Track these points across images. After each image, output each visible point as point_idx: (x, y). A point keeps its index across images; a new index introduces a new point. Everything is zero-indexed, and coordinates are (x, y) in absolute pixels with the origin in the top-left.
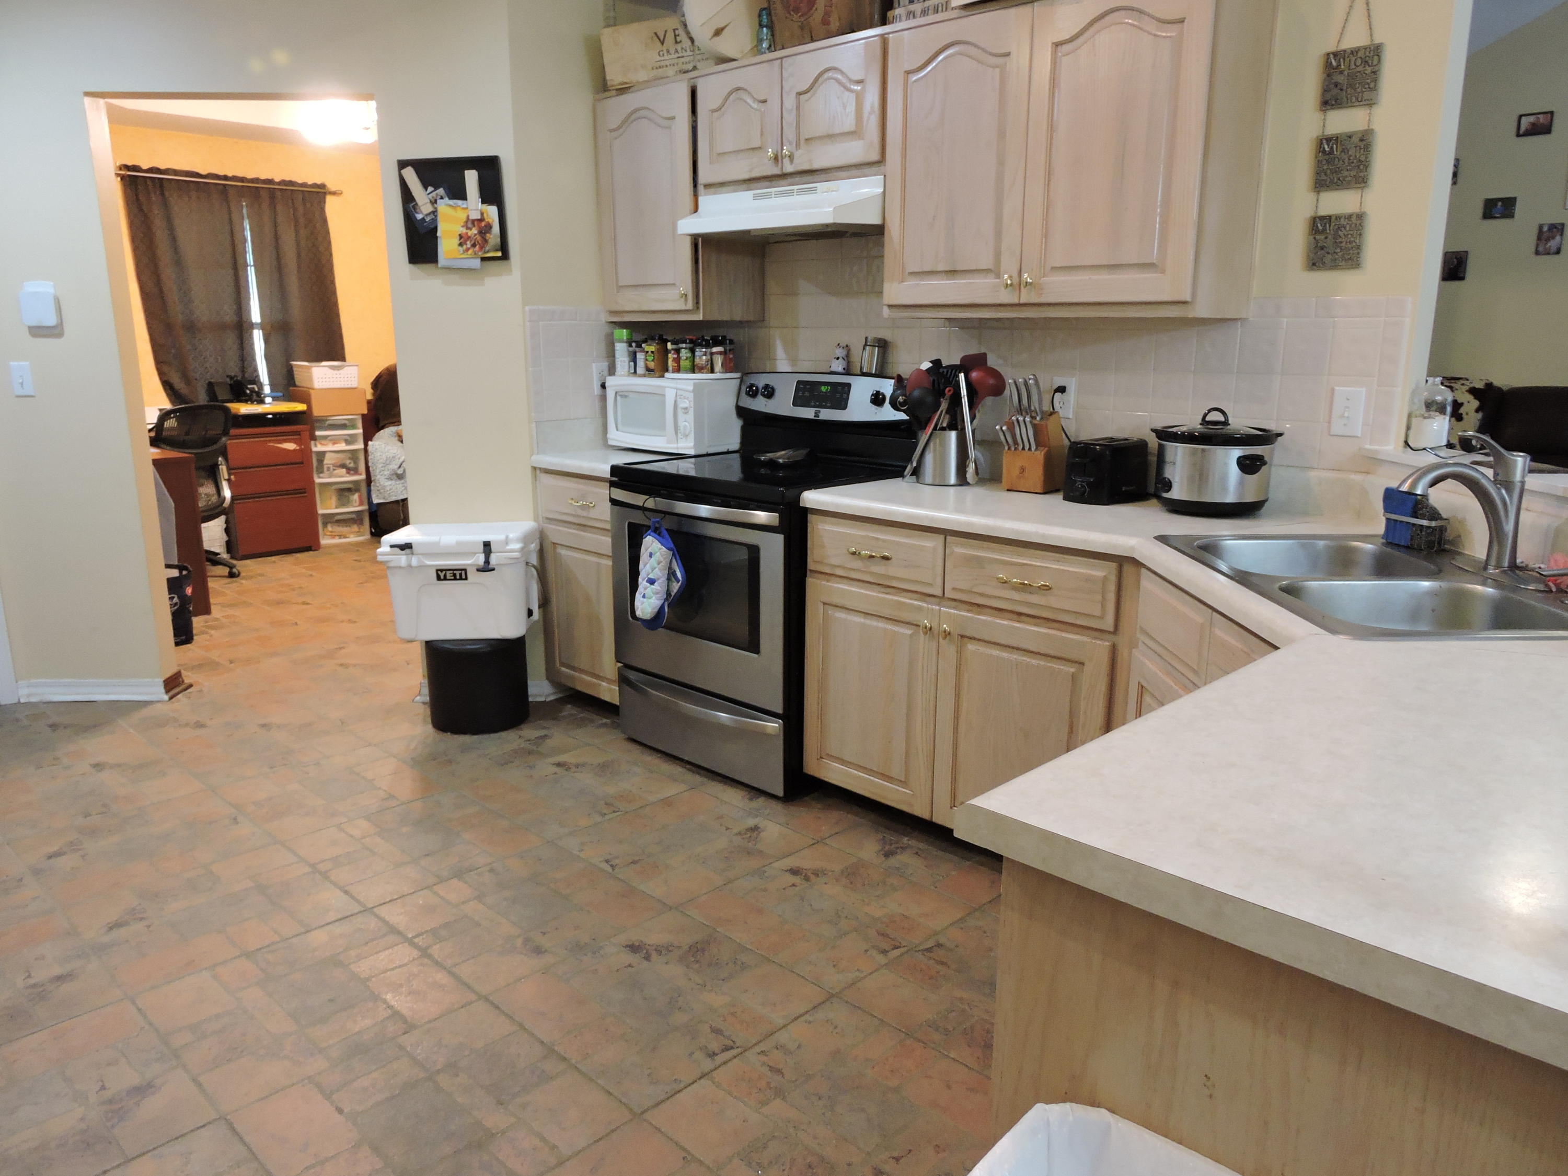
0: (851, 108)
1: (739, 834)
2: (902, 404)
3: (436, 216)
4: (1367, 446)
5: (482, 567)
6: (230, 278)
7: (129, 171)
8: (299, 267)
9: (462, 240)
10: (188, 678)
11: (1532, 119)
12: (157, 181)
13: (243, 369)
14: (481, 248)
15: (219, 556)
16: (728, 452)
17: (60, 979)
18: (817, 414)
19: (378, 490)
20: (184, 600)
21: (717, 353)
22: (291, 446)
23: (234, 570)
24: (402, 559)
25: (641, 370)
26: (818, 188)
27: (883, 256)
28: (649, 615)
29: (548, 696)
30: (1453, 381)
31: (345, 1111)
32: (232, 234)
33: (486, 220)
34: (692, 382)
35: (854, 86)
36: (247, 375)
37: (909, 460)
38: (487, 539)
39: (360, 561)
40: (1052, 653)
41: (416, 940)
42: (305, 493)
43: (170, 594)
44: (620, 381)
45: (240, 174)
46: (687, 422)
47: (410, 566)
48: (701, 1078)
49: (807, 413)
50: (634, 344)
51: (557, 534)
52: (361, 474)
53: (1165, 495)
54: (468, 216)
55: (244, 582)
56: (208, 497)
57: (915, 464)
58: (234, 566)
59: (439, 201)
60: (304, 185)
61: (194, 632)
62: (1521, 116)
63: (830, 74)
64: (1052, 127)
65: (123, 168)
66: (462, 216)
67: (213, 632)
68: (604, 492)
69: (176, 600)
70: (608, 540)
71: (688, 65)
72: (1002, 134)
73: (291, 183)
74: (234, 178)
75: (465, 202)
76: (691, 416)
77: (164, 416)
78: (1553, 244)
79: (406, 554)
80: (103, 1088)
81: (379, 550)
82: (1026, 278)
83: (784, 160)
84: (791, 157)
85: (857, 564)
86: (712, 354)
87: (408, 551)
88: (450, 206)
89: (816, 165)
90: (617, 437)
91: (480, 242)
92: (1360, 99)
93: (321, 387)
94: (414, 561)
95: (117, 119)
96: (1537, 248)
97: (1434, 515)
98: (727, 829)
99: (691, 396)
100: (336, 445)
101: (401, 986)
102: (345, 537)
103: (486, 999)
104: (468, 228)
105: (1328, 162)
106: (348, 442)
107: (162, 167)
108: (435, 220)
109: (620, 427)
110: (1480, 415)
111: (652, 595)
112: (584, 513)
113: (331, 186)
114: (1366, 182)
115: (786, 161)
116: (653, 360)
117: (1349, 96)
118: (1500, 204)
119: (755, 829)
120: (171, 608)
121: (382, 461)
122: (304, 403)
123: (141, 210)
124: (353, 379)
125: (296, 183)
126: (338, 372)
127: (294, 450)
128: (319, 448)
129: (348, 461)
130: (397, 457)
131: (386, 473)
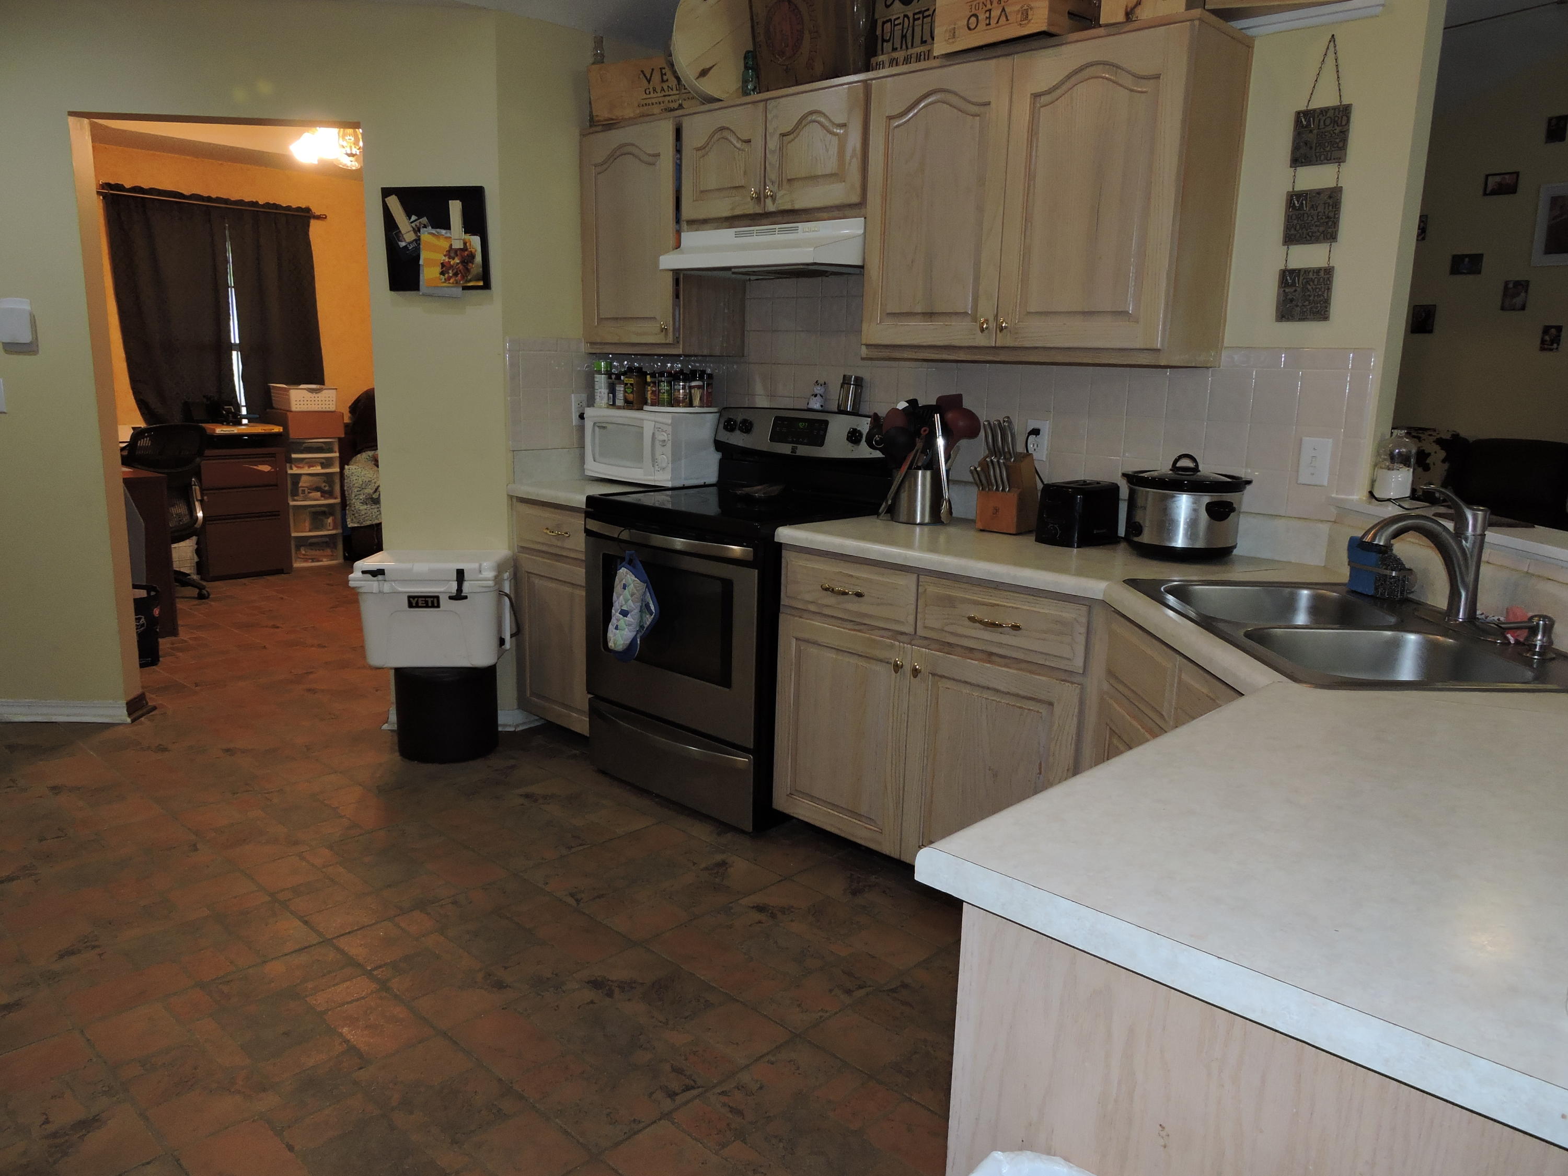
0: (834, 151)
1: (706, 869)
2: (878, 443)
3: (419, 245)
4: (1335, 495)
5: (454, 594)
6: (209, 299)
7: (111, 189)
8: (280, 289)
9: (444, 269)
10: (153, 699)
11: (1498, 179)
12: (140, 200)
13: (221, 392)
14: (463, 277)
15: (189, 577)
16: (706, 485)
18: (794, 450)
19: (353, 515)
20: (152, 621)
21: (695, 387)
22: (266, 468)
23: (204, 592)
24: (373, 585)
25: (619, 402)
26: (800, 229)
27: (863, 295)
28: (621, 647)
29: (518, 725)
30: (1419, 432)
31: (296, 1149)
32: (214, 254)
33: (469, 250)
34: (670, 415)
35: (837, 129)
36: (224, 396)
37: (885, 498)
38: (460, 568)
39: (331, 586)
40: (1022, 693)
41: (375, 973)
42: (279, 516)
43: (136, 614)
44: (599, 412)
45: (224, 196)
46: (665, 455)
47: (380, 592)
48: (660, 1119)
49: (785, 449)
50: (613, 377)
51: (530, 563)
53: (1136, 539)
54: (451, 246)
55: (213, 603)
56: (179, 518)
57: (890, 502)
58: (204, 588)
59: (422, 230)
60: (289, 208)
61: (161, 653)
62: (1487, 176)
63: (814, 117)
64: (1030, 172)
65: (105, 187)
66: (445, 245)
67: (179, 654)
68: (579, 522)
69: (143, 621)
70: (582, 571)
71: (674, 104)
72: (981, 181)
73: (275, 206)
74: (218, 200)
75: (448, 231)
76: (668, 449)
77: (138, 434)
78: (1519, 300)
79: (378, 580)
80: (47, 1122)
81: (351, 576)
82: (1002, 322)
84: (773, 197)
85: (830, 600)
86: (690, 388)
87: (380, 577)
88: (433, 235)
89: (798, 205)
90: (594, 468)
91: (462, 271)
92: (1329, 157)
93: (299, 410)
94: (386, 588)
95: (101, 139)
96: (1503, 303)
97: (1397, 564)
98: (695, 864)
99: (669, 430)
100: (312, 468)
101: (358, 1020)
102: (318, 560)
103: (445, 1035)
104: (450, 257)
105: (1298, 217)
106: (323, 466)
107: (145, 186)
108: (417, 249)
109: (597, 458)
110: (1445, 467)
111: (625, 626)
112: (559, 543)
113: (316, 211)
114: (1335, 238)
115: (769, 201)
116: (632, 392)
117: (1318, 154)
118: (1467, 260)
119: (724, 863)
120: (137, 629)
121: (357, 485)
122: (281, 426)
123: (122, 229)
124: (331, 402)
125: (281, 206)
126: (316, 395)
127: (268, 472)
128: (295, 471)
129: (323, 485)
130: (373, 481)
131: (361, 498)
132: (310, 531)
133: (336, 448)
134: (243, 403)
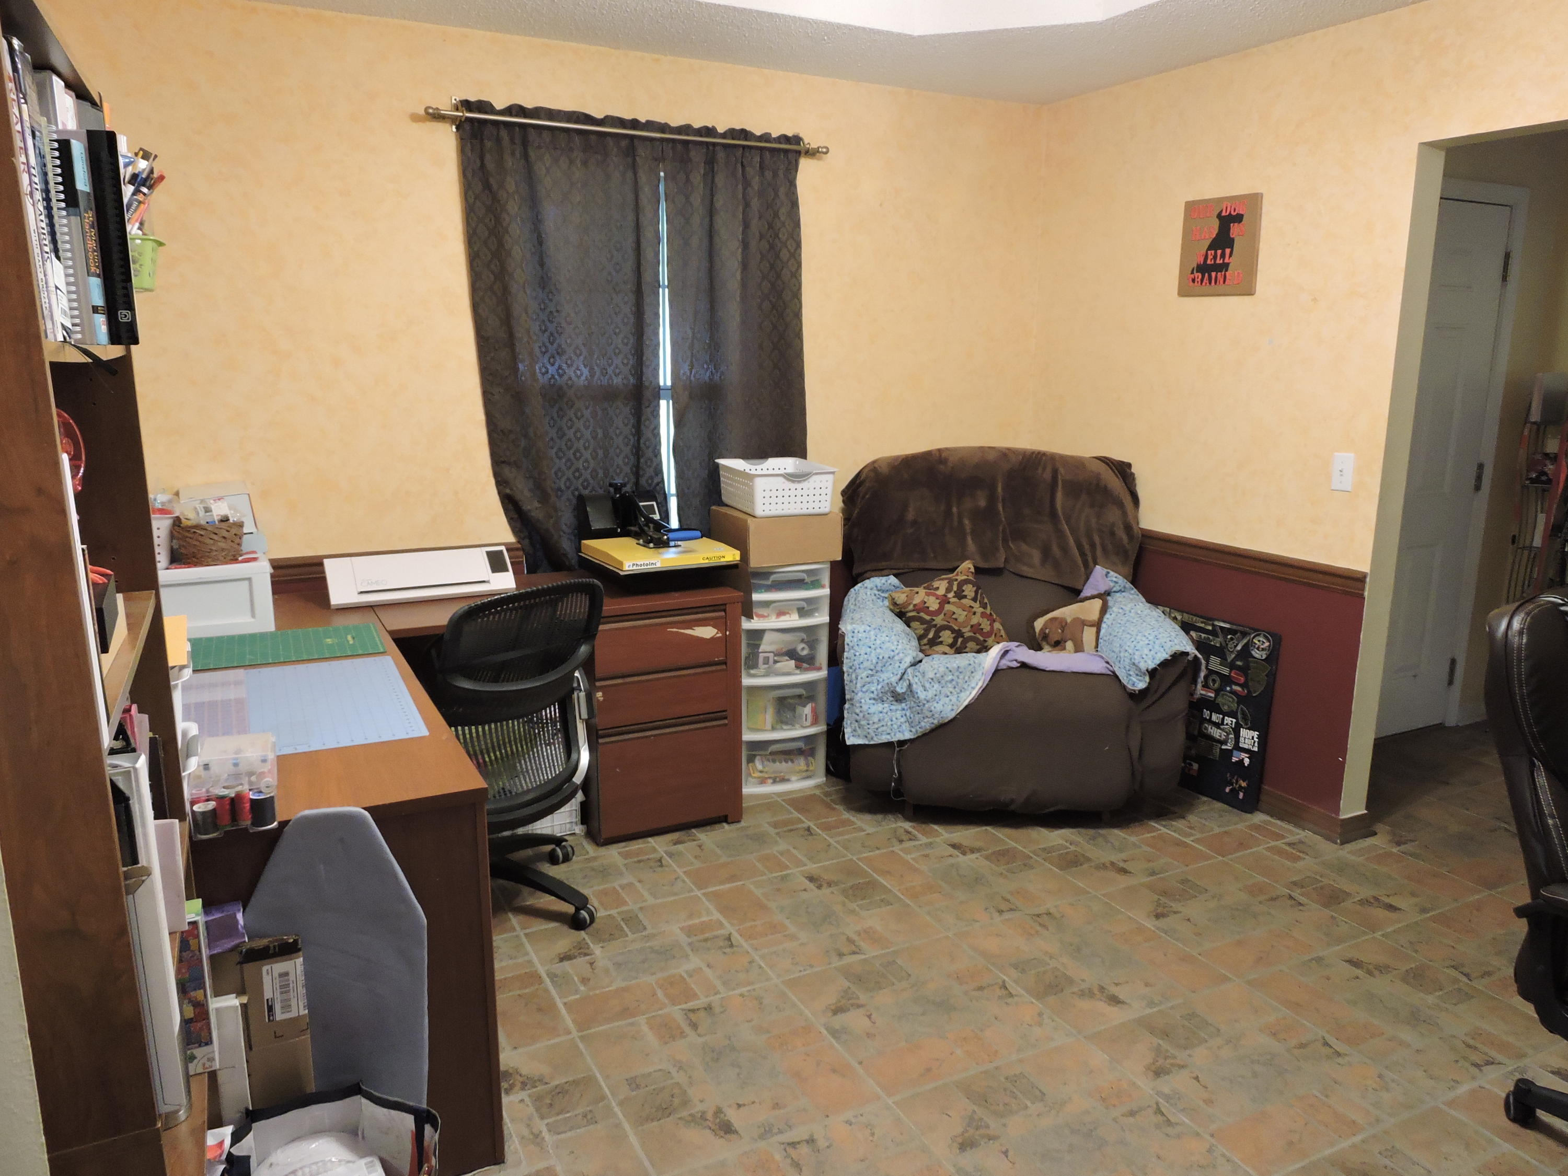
6: (628, 310)
7: (470, 111)
8: (744, 285)
12: (517, 129)
13: (637, 472)
19: (855, 721)
22: (707, 632)
32: (638, 227)
36: (643, 481)
42: (726, 718)
45: (659, 117)
52: (819, 669)
56: (551, 764)
65: (460, 107)
73: (744, 134)
74: (650, 125)
93: (767, 513)
100: (783, 618)
102: (784, 780)
106: (802, 613)
107: (529, 104)
113: (811, 140)
121: (866, 664)
122: (737, 549)
123: (487, 186)
124: (823, 498)
125: (752, 134)
126: (799, 486)
127: (712, 638)
128: (754, 624)
129: (800, 646)
130: (896, 658)
131: (873, 689)
132: (773, 729)
133: (826, 580)
134: (673, 490)
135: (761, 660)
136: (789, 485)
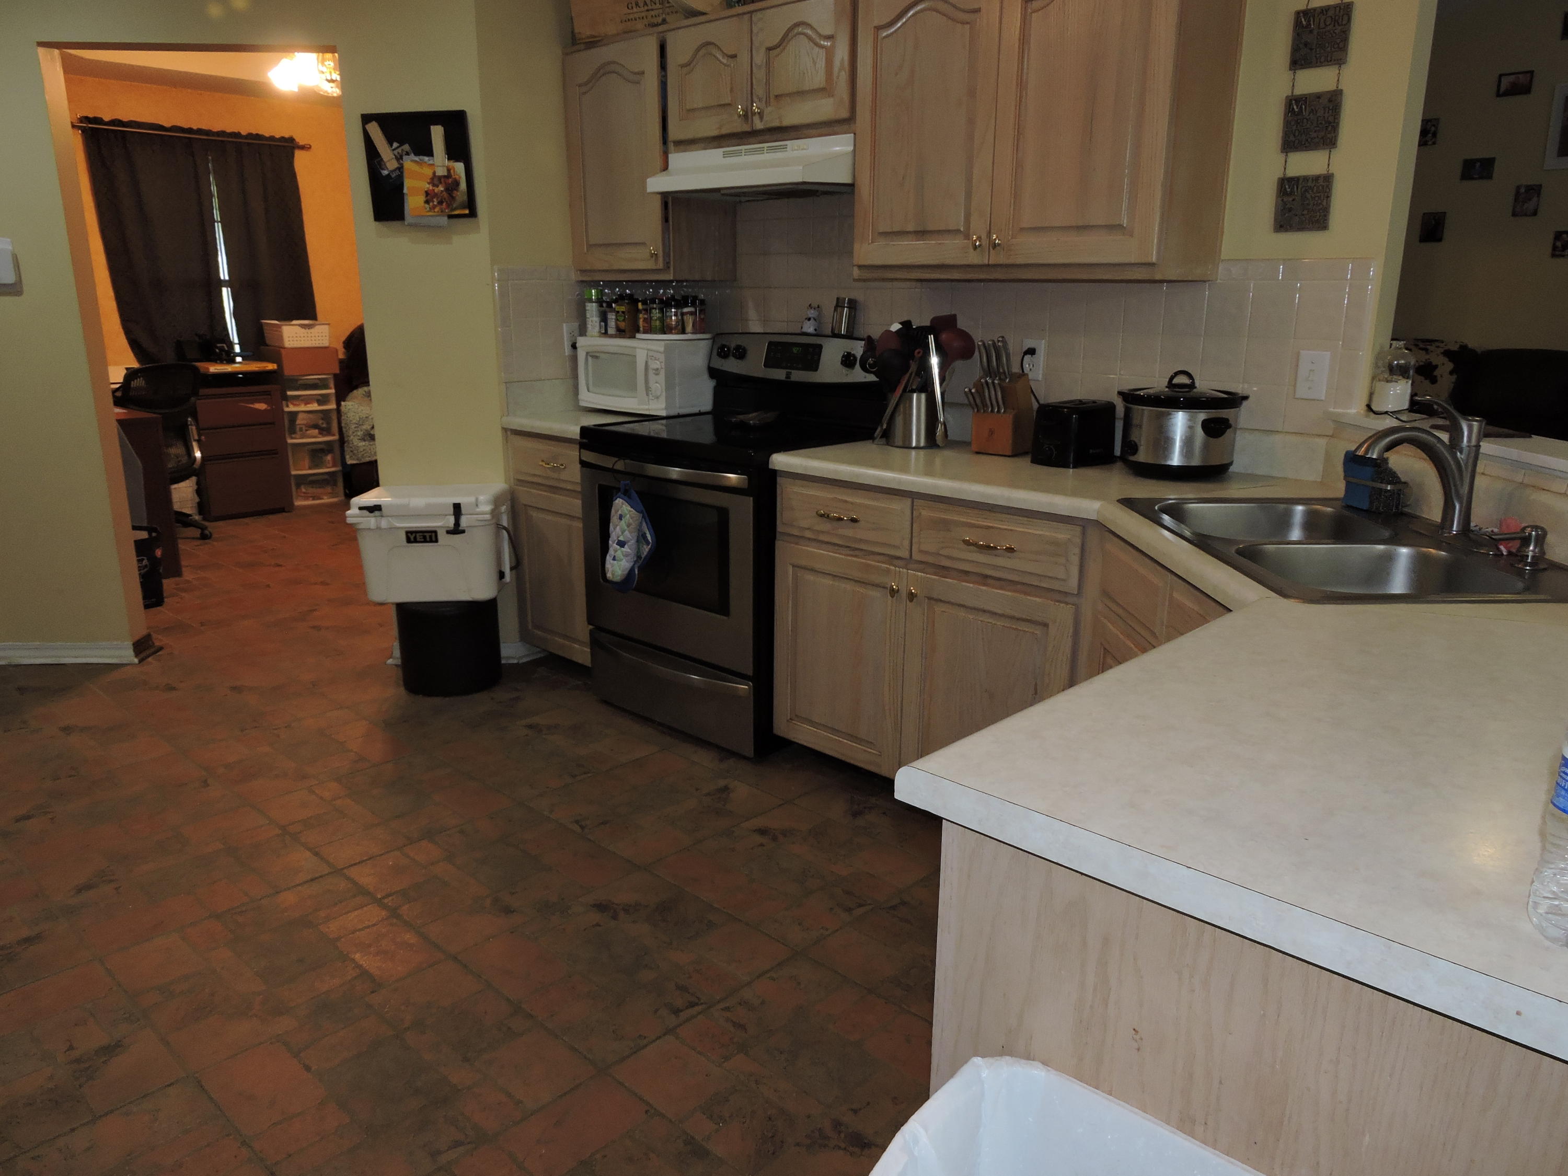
0: (821, 64)
1: (708, 794)
2: (871, 366)
3: (402, 173)
4: (1331, 410)
5: (452, 529)
6: (197, 234)
7: (90, 123)
8: (268, 223)
9: (429, 197)
10: (159, 640)
11: (1512, 78)
12: (118, 133)
13: (212, 328)
14: (448, 206)
15: (190, 518)
16: (700, 414)
17: (28, 940)
18: (788, 375)
19: (352, 451)
20: (154, 562)
21: (687, 313)
22: (262, 406)
23: (207, 532)
24: (371, 521)
25: (611, 331)
26: (788, 147)
27: (853, 216)
28: (619, 577)
29: (521, 658)
30: (1428, 343)
31: (313, 1069)
32: (198, 188)
33: (453, 177)
34: (663, 343)
35: (824, 41)
36: (216, 333)
37: (879, 422)
38: (457, 501)
39: (333, 523)
40: (1017, 615)
41: (386, 901)
42: (278, 454)
43: (137, 556)
44: (591, 341)
46: (658, 384)
47: (379, 528)
48: (665, 1035)
49: (779, 374)
50: (604, 305)
51: (527, 496)
52: (334, 435)
53: (1132, 458)
54: (434, 173)
55: (215, 543)
56: (178, 458)
57: (885, 426)
58: (206, 528)
59: (404, 157)
60: (272, 138)
61: (165, 595)
62: (1501, 76)
63: (800, 29)
64: (1021, 85)
65: (82, 120)
66: (428, 172)
67: (183, 594)
68: (573, 454)
69: (145, 562)
70: (578, 502)
71: (658, 18)
72: (972, 93)
73: (258, 137)
74: (200, 131)
75: (431, 158)
76: (662, 377)
77: (131, 375)
78: (1530, 206)
79: (375, 516)
80: (71, 1048)
81: (348, 512)
82: (995, 239)
83: (754, 118)
84: (761, 115)
85: (825, 526)
86: (683, 314)
87: (377, 513)
88: (416, 162)
89: (787, 122)
90: (588, 398)
91: (447, 199)
92: (1329, 59)
93: (290, 346)
94: (384, 523)
95: (72, 69)
96: (1514, 209)
97: (1393, 477)
98: (697, 790)
99: (662, 357)
100: (308, 405)
101: (370, 946)
102: (321, 499)
103: (455, 959)
104: (434, 185)
105: (1297, 123)
106: (320, 402)
107: (125, 118)
108: (400, 178)
109: (591, 388)
110: (1454, 378)
111: (622, 557)
112: (555, 475)
113: (301, 141)
114: (1334, 144)
115: (756, 119)
116: (624, 320)
117: (1318, 55)
118: (1478, 164)
119: (726, 789)
120: (139, 570)
121: (354, 421)
122: (275, 363)
123: (102, 162)
124: (324, 338)
125: (264, 136)
126: (309, 331)
127: (265, 410)
128: (292, 408)
129: (321, 422)
130: (370, 417)
131: (358, 434)
132: (310, 468)
133: (332, 385)
134: (236, 340)
135: (298, 429)
136: (303, 330)
